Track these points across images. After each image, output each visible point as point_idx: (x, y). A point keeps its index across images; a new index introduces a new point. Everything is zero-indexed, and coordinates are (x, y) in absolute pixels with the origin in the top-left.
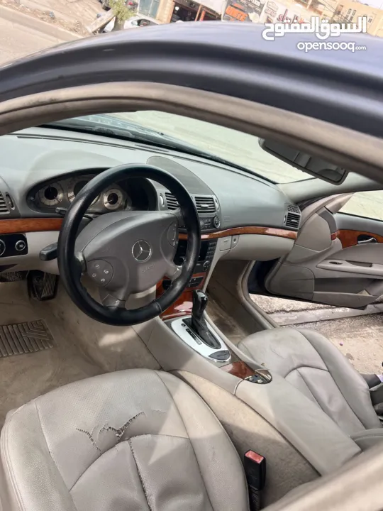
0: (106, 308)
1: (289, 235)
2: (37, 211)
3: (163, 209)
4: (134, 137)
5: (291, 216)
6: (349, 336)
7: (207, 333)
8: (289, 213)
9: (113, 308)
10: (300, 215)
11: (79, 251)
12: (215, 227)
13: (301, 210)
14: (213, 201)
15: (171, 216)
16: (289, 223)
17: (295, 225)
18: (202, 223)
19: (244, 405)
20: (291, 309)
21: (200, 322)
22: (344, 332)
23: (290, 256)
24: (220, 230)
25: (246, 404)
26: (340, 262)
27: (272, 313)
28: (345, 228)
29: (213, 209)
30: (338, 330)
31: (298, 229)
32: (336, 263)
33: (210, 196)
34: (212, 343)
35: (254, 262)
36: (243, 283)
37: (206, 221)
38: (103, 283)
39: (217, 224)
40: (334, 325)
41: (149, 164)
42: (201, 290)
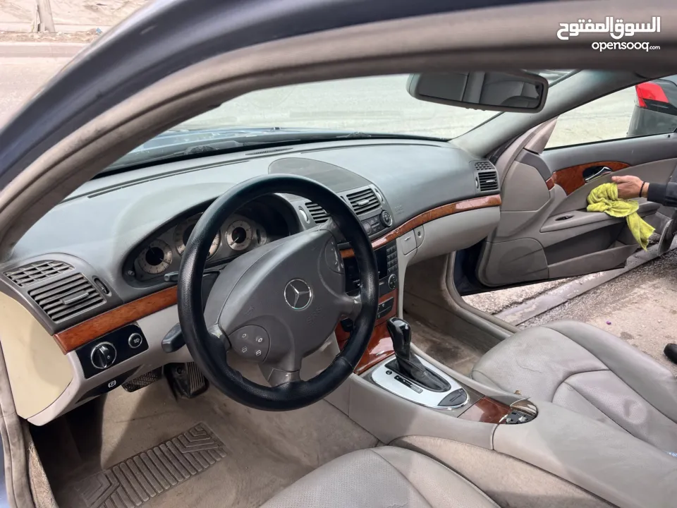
0: (275, 389)
1: (490, 202)
2: (141, 286)
3: (309, 227)
4: (241, 145)
5: (483, 177)
6: (615, 309)
7: (426, 374)
8: (479, 174)
9: (285, 386)
10: (495, 170)
11: (214, 323)
12: (386, 226)
13: (495, 163)
14: (372, 192)
15: (322, 232)
16: (484, 186)
17: (494, 185)
18: (367, 227)
19: (511, 460)
20: (524, 297)
21: (411, 361)
22: (606, 305)
23: (500, 229)
24: (394, 227)
25: (513, 457)
26: (569, 214)
27: (501, 311)
28: (562, 167)
29: (377, 203)
30: (597, 305)
31: (498, 190)
32: (565, 218)
33: (367, 187)
34: (436, 384)
35: (454, 254)
36: (448, 286)
37: (372, 222)
38: (260, 356)
39: (388, 221)
40: (590, 300)
41: (272, 173)
42: (396, 317)
